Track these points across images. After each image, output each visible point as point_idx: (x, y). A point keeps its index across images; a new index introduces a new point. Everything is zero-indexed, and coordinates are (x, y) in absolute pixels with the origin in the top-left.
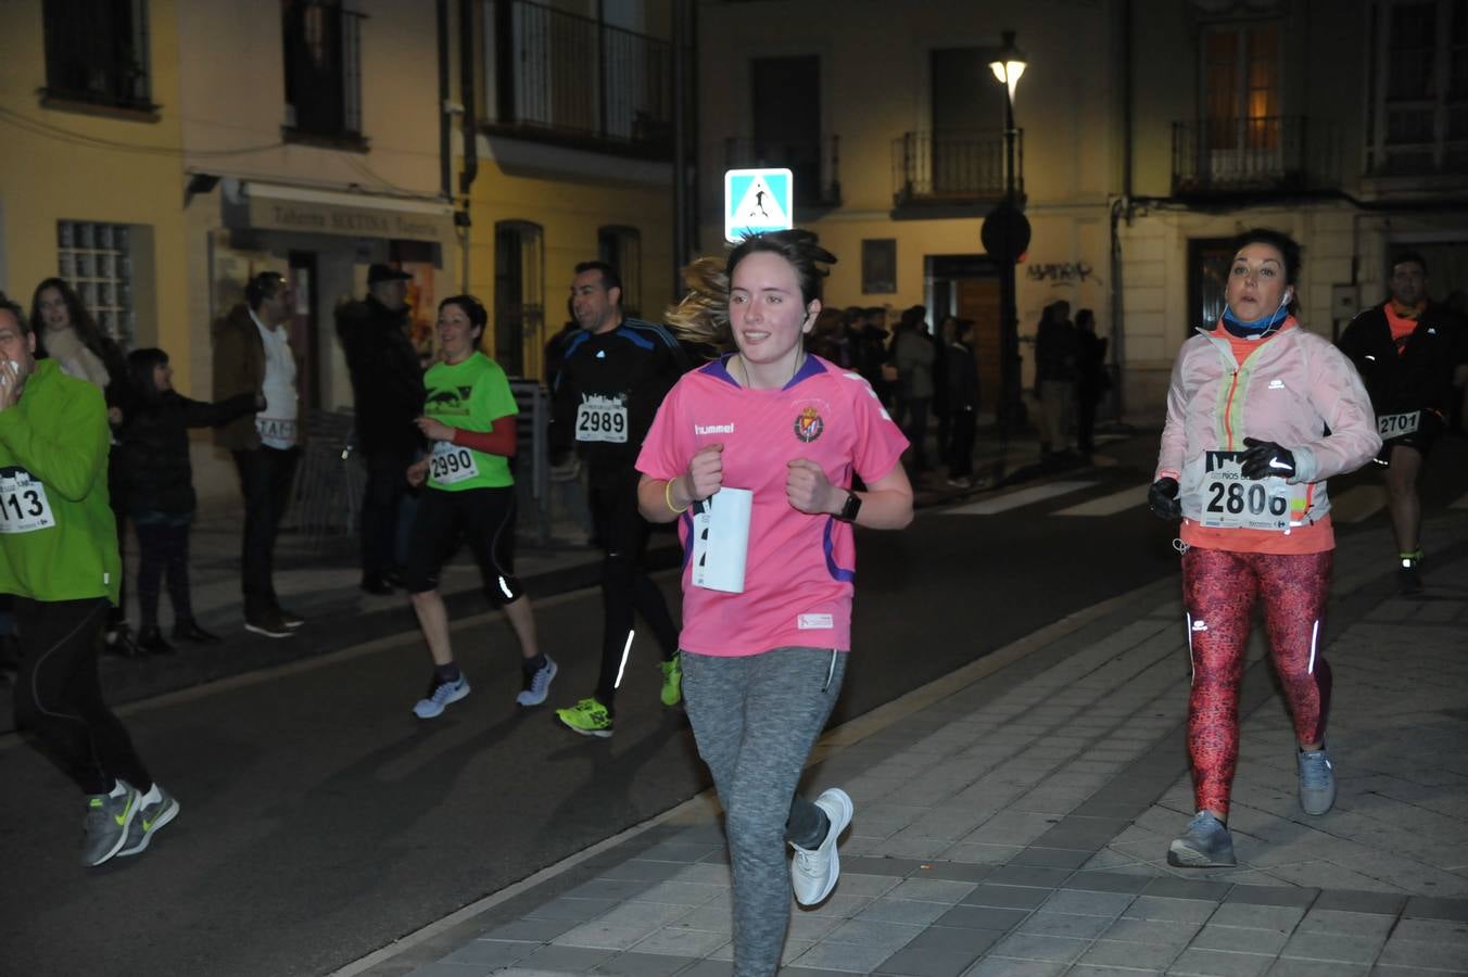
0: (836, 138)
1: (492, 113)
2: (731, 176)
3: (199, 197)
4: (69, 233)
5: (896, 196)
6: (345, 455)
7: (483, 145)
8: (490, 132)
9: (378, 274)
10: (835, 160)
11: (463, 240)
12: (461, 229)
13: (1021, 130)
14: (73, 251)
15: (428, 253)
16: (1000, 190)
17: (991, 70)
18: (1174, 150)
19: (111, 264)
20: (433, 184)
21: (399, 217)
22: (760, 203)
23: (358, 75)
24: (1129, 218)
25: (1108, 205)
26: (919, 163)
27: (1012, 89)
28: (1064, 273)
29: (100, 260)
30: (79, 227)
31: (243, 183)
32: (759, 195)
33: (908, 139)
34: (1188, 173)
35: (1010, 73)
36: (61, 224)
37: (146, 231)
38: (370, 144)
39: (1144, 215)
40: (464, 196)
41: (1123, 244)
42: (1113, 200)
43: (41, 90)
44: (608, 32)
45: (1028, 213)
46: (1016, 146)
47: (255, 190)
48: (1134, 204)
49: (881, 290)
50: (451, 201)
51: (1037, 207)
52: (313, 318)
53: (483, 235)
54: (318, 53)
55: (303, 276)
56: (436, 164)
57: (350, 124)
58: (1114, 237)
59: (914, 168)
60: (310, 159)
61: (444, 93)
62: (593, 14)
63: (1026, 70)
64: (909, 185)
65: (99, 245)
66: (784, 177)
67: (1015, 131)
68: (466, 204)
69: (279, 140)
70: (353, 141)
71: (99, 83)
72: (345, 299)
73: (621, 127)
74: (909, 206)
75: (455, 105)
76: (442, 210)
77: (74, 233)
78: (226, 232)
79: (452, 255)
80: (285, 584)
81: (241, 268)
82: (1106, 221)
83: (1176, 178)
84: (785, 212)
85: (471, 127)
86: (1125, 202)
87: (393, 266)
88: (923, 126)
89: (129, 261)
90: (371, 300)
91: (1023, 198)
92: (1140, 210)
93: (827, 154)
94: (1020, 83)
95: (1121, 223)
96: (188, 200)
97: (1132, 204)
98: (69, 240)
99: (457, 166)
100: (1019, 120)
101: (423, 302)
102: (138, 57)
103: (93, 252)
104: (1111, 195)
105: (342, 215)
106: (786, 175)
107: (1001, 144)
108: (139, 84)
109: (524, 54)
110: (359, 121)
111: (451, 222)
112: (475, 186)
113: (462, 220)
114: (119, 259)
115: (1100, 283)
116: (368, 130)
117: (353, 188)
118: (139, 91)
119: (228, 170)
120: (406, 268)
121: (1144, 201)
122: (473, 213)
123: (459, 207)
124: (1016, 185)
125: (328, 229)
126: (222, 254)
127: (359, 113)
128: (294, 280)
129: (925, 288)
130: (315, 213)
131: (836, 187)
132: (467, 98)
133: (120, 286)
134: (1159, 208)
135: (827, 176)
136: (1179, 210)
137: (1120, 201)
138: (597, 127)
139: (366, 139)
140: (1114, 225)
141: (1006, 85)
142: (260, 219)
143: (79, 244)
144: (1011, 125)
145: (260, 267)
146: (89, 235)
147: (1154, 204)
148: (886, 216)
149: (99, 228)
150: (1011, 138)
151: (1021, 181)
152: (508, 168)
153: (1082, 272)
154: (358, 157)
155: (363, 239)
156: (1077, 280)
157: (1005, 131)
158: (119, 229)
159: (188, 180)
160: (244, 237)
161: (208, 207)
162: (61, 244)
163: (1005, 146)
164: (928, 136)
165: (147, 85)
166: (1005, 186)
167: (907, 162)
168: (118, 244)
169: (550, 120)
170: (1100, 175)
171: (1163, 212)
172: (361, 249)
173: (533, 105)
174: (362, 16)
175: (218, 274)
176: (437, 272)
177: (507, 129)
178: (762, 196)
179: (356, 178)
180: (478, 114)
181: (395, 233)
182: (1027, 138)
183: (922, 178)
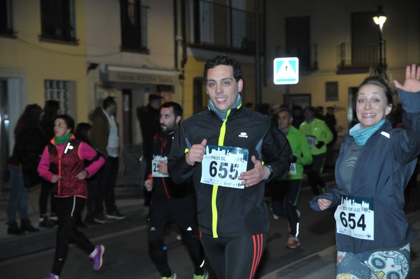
0: (316, 46)
1: (192, 40)
2: (276, 61)
3: (92, 71)
4: (48, 84)
5: (338, 67)
6: (141, 159)
7: (189, 51)
8: (192, 46)
9: (152, 98)
10: (316, 54)
11: (182, 84)
12: (181, 81)
13: (385, 42)
14: (49, 90)
15: (170, 89)
16: (377, 62)
17: (373, 20)
19: (62, 94)
20: (171, 64)
21: (160, 77)
22: (286, 70)
23: (146, 28)
26: (347, 54)
27: (381, 26)
29: (58, 93)
30: (51, 82)
31: (107, 66)
32: (286, 67)
33: (342, 45)
35: (380, 21)
36: (46, 81)
37: (74, 83)
38: (151, 52)
40: (183, 69)
43: (39, 36)
44: (233, 11)
46: (383, 47)
47: (111, 68)
49: (332, 100)
50: (178, 70)
51: (391, 69)
52: (130, 112)
53: (189, 82)
54: (133, 20)
55: (127, 97)
56: (172, 58)
57: (143, 44)
59: (345, 56)
60: (129, 57)
61: (176, 33)
62: (228, 4)
63: (387, 20)
64: (343, 62)
65: (58, 87)
67: (383, 42)
68: (183, 72)
69: (118, 50)
70: (145, 51)
71: (58, 32)
72: (140, 105)
73: (237, 44)
74: (343, 69)
75: (179, 37)
76: (175, 74)
77: (50, 84)
78: (101, 83)
79: (178, 89)
80: (119, 204)
81: (105, 95)
84: (296, 73)
85: (185, 44)
87: (158, 94)
88: (348, 40)
89: (68, 93)
90: (149, 106)
91: (386, 66)
93: (313, 51)
94: (385, 25)
96: (88, 71)
98: (48, 86)
99: (180, 58)
100: (384, 37)
102: (72, 24)
103: (56, 90)
105: (140, 76)
106: (296, 60)
107: (377, 47)
108: (72, 33)
109: (203, 20)
110: (146, 44)
111: (177, 78)
112: (187, 66)
113: (181, 77)
114: (65, 93)
116: (149, 47)
117: (144, 67)
118: (72, 35)
119: (102, 62)
120: (162, 94)
122: (186, 75)
123: (180, 73)
124: (383, 61)
125: (136, 81)
126: (99, 90)
127: (146, 41)
128: (124, 100)
129: (349, 99)
130: (131, 76)
131: (316, 63)
132: (184, 35)
133: (65, 102)
135: (313, 59)
138: (229, 43)
139: (149, 50)
141: (378, 26)
142: (112, 78)
143: (51, 87)
144: (381, 39)
145: (112, 95)
146: (55, 85)
148: (334, 73)
149: (58, 82)
150: (381, 44)
151: (385, 60)
152: (198, 59)
154: (145, 56)
155: (147, 84)
157: (379, 42)
158: (65, 82)
159: (88, 65)
160: (107, 84)
161: (95, 74)
162: (46, 87)
163: (379, 47)
164: (350, 44)
165: (75, 34)
166: (379, 61)
167: (342, 53)
168: (65, 87)
169: (212, 42)
172: (147, 88)
173: (207, 37)
174: (147, 7)
175: (98, 97)
176: (173, 95)
177: (197, 45)
178: (287, 68)
179: (145, 63)
180: (187, 40)
181: (158, 82)
182: (387, 44)
183: (348, 59)
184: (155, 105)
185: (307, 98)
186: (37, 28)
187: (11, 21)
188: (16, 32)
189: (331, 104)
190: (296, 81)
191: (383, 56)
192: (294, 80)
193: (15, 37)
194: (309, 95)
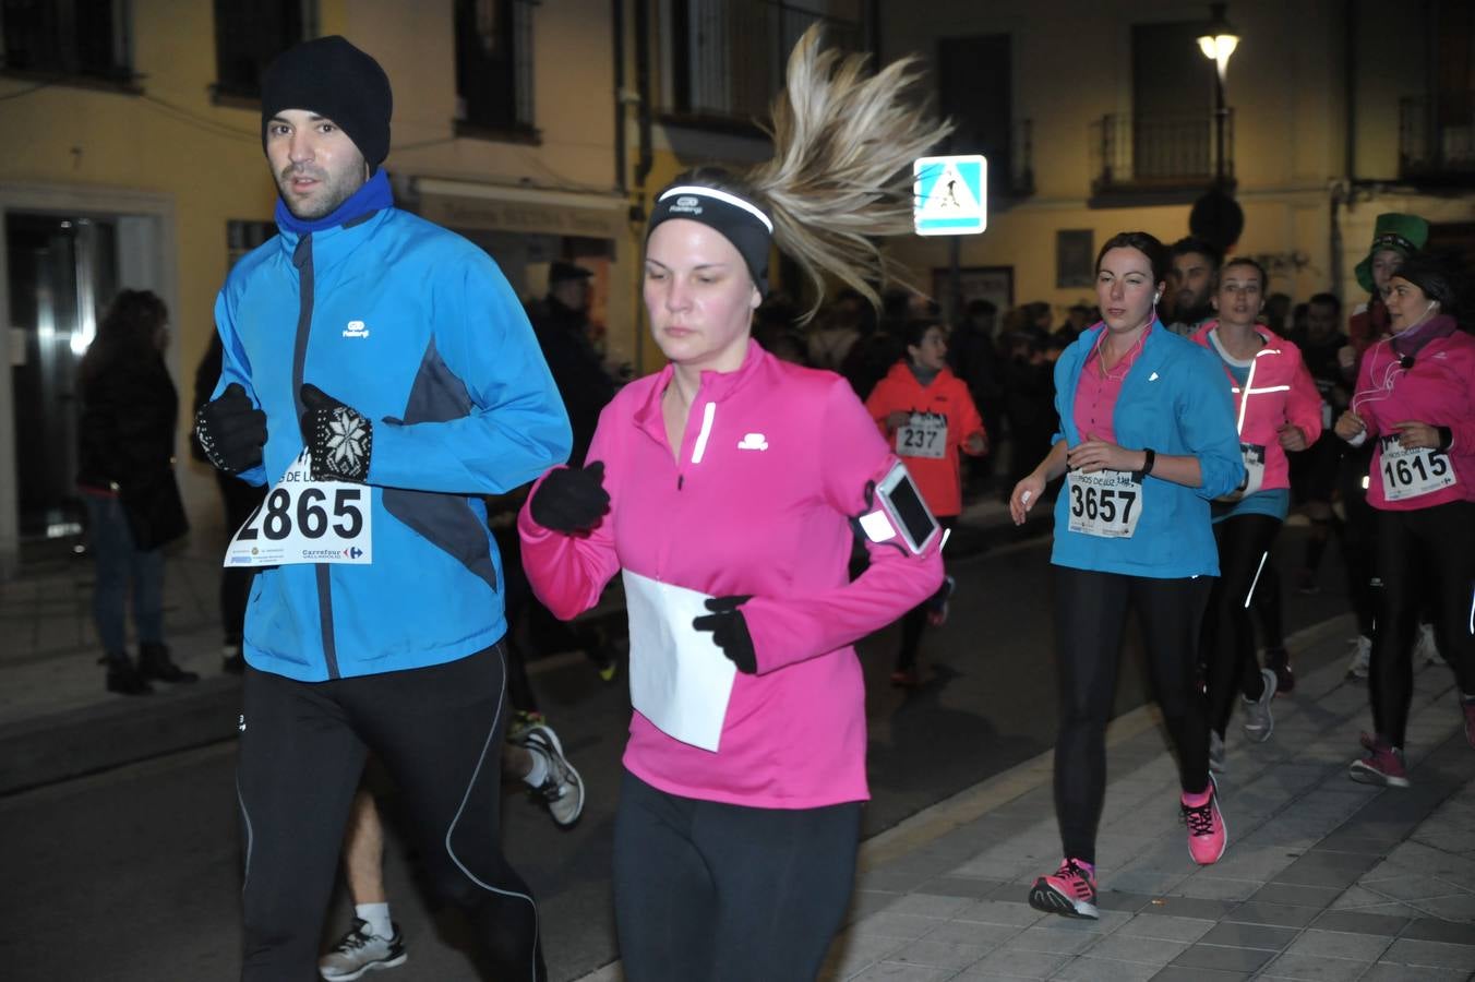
0: (1028, 123)
1: (668, 102)
2: (922, 166)
4: (238, 233)
5: (1095, 184)
7: (660, 136)
8: (666, 121)
9: (558, 274)
10: (1028, 146)
11: (638, 236)
12: (636, 225)
13: (1231, 110)
15: (602, 248)
16: (1207, 175)
17: (1199, 46)
18: (1402, 128)
20: (607, 176)
21: (572, 212)
22: (951, 194)
23: (530, 65)
24: (1351, 201)
25: (1326, 189)
26: (1119, 148)
27: (1222, 65)
28: (1279, 264)
30: (248, 227)
31: (413, 180)
32: (951, 185)
33: (1107, 122)
34: (1417, 152)
35: (1219, 49)
36: (231, 225)
38: (545, 136)
39: (1368, 200)
40: (640, 190)
41: (1345, 232)
42: (1333, 184)
43: (211, 87)
44: (789, 14)
45: (1240, 199)
46: (1226, 127)
47: (425, 185)
48: (1357, 188)
49: (1076, 284)
50: (626, 194)
51: (1249, 192)
54: (489, 43)
56: (609, 156)
57: (523, 115)
58: (1334, 225)
59: (1114, 153)
60: (483, 154)
61: (619, 81)
63: (1239, 45)
64: (1107, 173)
66: (977, 165)
67: (1225, 111)
68: (641, 197)
69: (448, 132)
70: (527, 134)
74: (1107, 193)
75: (631, 94)
76: (617, 205)
77: (244, 233)
79: (626, 249)
82: (1325, 208)
83: (1404, 159)
84: (979, 202)
85: (646, 115)
86: (1346, 186)
88: (1123, 107)
90: (552, 299)
91: (1233, 184)
92: (1364, 195)
93: (1019, 137)
94: (1232, 61)
95: (1342, 208)
97: (1357, 187)
98: (239, 241)
99: (632, 157)
100: (1229, 100)
101: (597, 301)
104: (1331, 178)
105: (512, 210)
106: (980, 162)
107: (1208, 125)
109: (701, 40)
110: (531, 113)
111: (624, 216)
112: (650, 179)
113: (637, 215)
115: (1318, 274)
116: (539, 123)
117: (525, 183)
119: (398, 166)
121: (1368, 184)
123: (632, 202)
124: (1226, 170)
125: (501, 225)
127: (531, 104)
130: (486, 210)
131: (1029, 175)
132: (643, 86)
134: (1385, 191)
135: (1019, 162)
136: (1406, 194)
137: (1340, 186)
139: (538, 132)
140: (1334, 211)
141: (1214, 63)
143: (248, 244)
144: (1220, 104)
146: (258, 236)
147: (1379, 187)
148: (1083, 205)
150: (1220, 118)
151: (1231, 165)
152: (685, 159)
153: (1298, 261)
154: (529, 150)
155: (535, 235)
156: (1292, 272)
157: (1214, 111)
162: (231, 246)
163: (1214, 128)
164: (1129, 118)
166: (1213, 170)
167: (1106, 146)
169: (728, 108)
170: (1318, 156)
171: (1389, 196)
172: (534, 246)
173: (711, 94)
176: (612, 267)
177: (683, 118)
178: (954, 185)
179: (528, 172)
180: (654, 103)
181: (569, 230)
182: (1238, 118)
183: (1123, 164)
184: (569, 295)
185: (1003, 277)
186: (204, 64)
187: (126, 40)
188: (143, 76)
189: (1073, 296)
190: (980, 228)
191: (1226, 156)
192: (975, 222)
193: (137, 92)
194: (1008, 271)
